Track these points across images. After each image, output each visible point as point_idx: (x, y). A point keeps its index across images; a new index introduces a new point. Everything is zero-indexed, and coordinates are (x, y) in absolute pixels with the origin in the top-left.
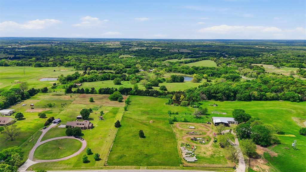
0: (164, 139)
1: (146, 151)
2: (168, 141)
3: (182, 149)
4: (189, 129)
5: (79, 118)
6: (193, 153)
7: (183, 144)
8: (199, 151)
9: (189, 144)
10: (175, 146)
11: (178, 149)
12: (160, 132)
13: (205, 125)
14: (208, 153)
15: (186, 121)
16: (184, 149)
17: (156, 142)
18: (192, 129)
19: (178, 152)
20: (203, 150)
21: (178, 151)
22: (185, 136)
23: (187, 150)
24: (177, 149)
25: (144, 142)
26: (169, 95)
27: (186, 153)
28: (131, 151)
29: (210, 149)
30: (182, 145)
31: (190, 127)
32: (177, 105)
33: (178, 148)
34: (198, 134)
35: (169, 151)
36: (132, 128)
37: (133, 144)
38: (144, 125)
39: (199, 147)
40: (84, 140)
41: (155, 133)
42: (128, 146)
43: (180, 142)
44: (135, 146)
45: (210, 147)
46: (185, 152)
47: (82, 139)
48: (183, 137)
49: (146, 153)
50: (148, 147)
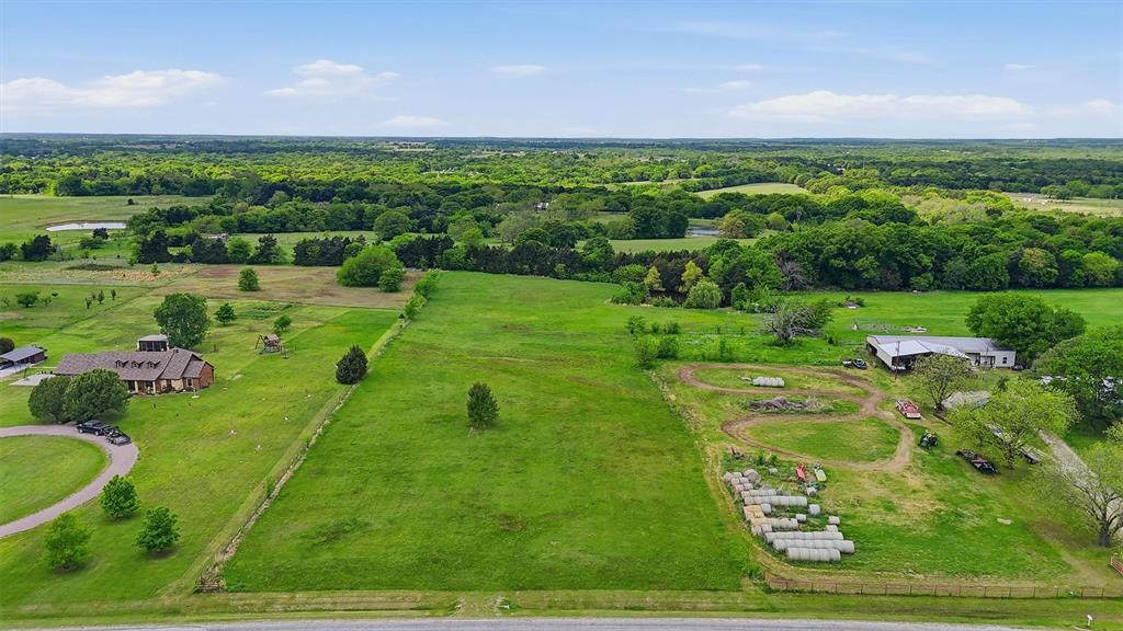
0: (619, 434)
1: (505, 495)
2: (643, 444)
3: (734, 481)
4: (752, 390)
5: (149, 343)
6: (815, 508)
7: (738, 457)
8: (850, 496)
9: (774, 458)
10: (688, 468)
11: (711, 487)
12: (590, 405)
13: (834, 372)
14: (907, 505)
15: (726, 357)
16: (750, 485)
17: (567, 446)
18: (772, 391)
19: (714, 503)
20: (872, 491)
21: (714, 495)
22: (737, 421)
23: (772, 491)
24: (703, 483)
25: (495, 449)
26: (627, 267)
27: (768, 509)
28: (406, 496)
29: (914, 482)
30: (734, 461)
31: (760, 380)
32: (669, 305)
33: (708, 479)
34: (814, 408)
35: (656, 494)
36: (433, 386)
37: (427, 463)
38: (504, 375)
39: (843, 474)
40: (128, 441)
41: (561, 405)
42: (395, 473)
43: (715, 450)
44: (440, 469)
45: (908, 474)
46: (758, 499)
47: (120, 439)
48: (729, 423)
49: (504, 506)
50: (520, 477)
